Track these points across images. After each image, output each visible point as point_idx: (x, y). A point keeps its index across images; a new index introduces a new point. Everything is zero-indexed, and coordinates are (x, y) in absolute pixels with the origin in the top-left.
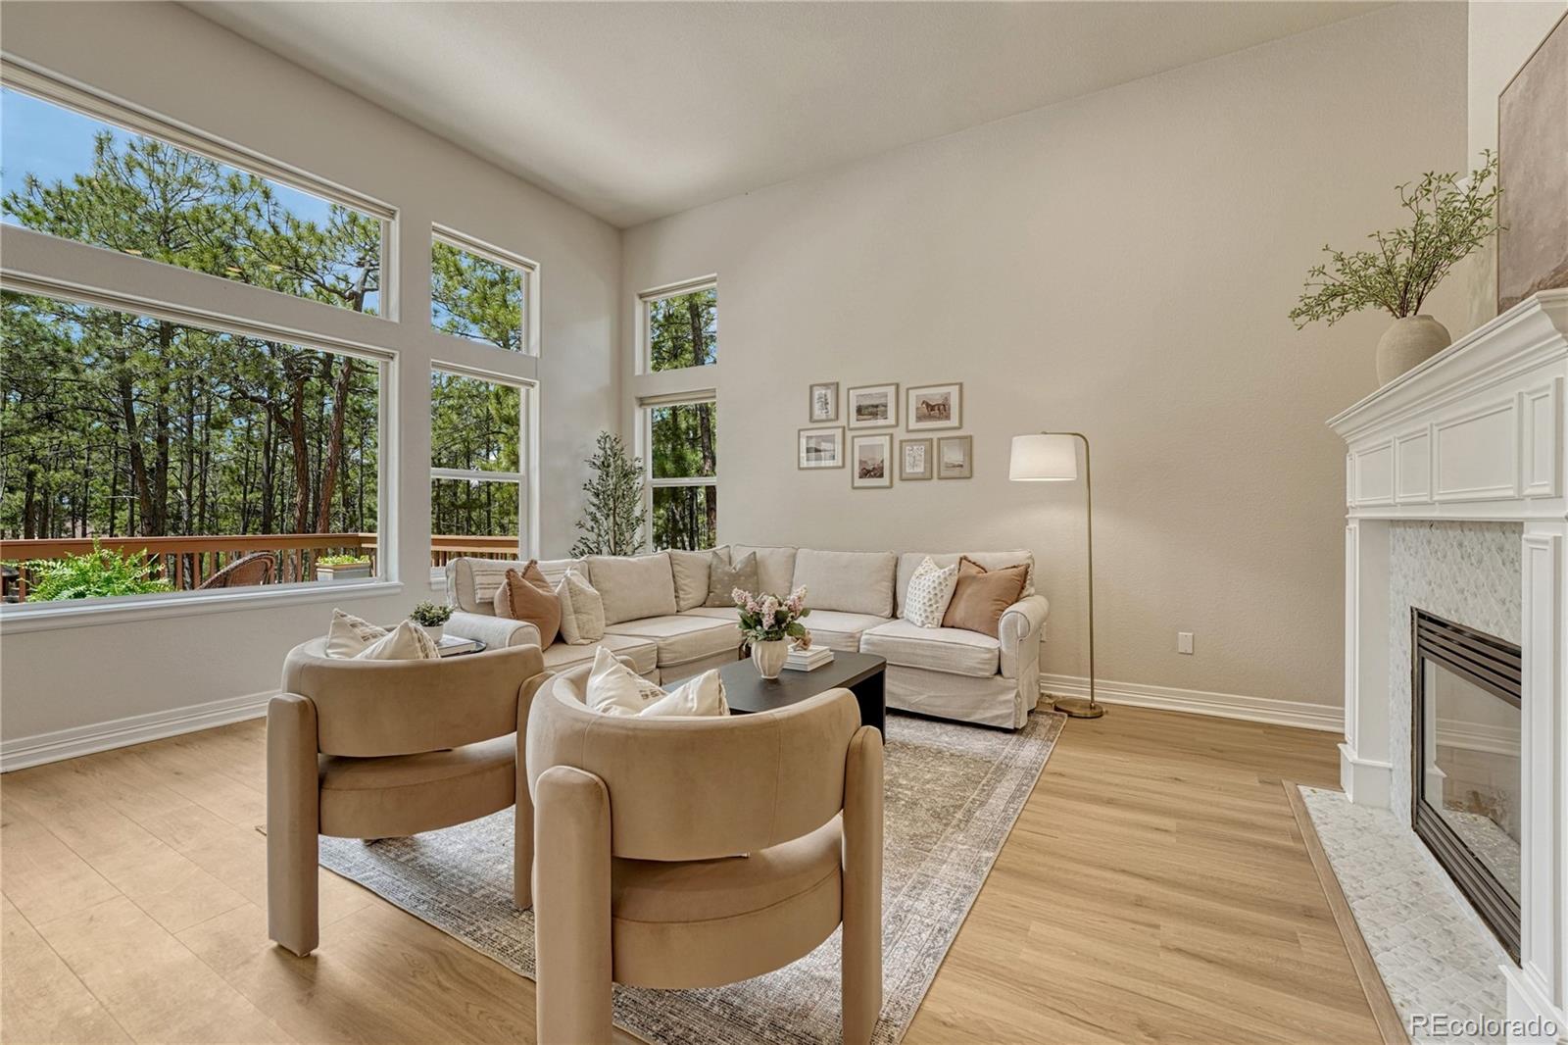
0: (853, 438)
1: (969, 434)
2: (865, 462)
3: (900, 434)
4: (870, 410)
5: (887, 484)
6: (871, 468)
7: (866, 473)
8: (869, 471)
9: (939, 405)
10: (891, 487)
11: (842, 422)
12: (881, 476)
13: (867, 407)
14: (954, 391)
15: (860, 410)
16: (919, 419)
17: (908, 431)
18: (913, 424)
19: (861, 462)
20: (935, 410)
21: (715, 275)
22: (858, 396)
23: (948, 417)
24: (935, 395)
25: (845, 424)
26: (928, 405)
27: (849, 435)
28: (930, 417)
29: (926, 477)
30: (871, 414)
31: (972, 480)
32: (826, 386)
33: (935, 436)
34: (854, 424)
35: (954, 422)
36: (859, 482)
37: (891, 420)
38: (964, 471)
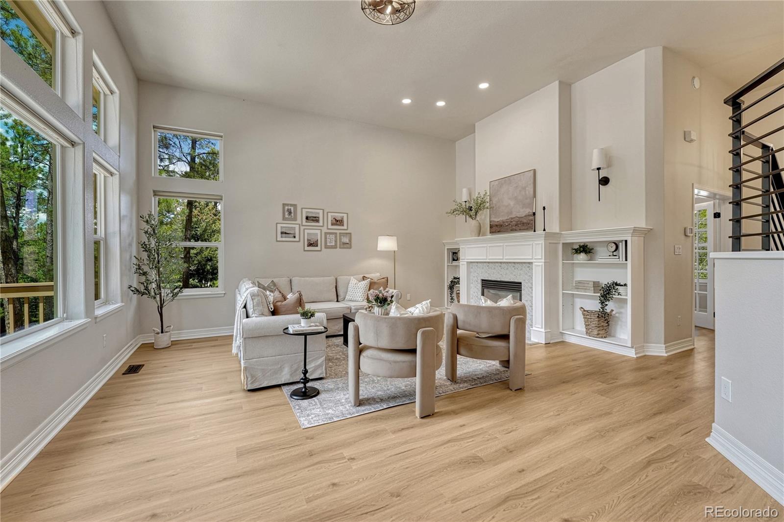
0: (304, 229)
1: (350, 232)
2: (310, 240)
3: (325, 230)
4: (312, 218)
5: (320, 249)
6: (312, 243)
7: (310, 245)
8: (311, 244)
9: (340, 220)
10: (320, 251)
11: (299, 221)
12: (317, 246)
13: (310, 217)
14: (345, 215)
15: (307, 218)
16: (332, 224)
17: (328, 229)
18: (330, 226)
19: (308, 240)
20: (338, 222)
21: (222, 134)
22: (306, 212)
23: (343, 225)
24: (338, 216)
25: (300, 223)
26: (335, 219)
27: (302, 228)
28: (336, 225)
29: (335, 247)
30: (313, 220)
31: (351, 249)
32: (291, 205)
33: (338, 232)
34: (304, 223)
35: (345, 227)
36: (307, 248)
37: (321, 223)
38: (347, 245)
